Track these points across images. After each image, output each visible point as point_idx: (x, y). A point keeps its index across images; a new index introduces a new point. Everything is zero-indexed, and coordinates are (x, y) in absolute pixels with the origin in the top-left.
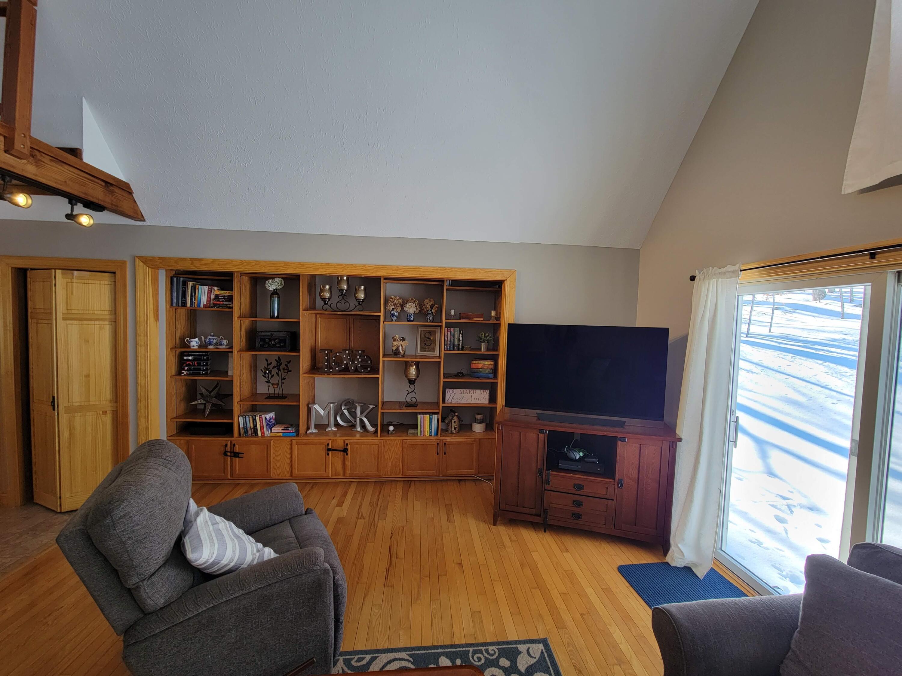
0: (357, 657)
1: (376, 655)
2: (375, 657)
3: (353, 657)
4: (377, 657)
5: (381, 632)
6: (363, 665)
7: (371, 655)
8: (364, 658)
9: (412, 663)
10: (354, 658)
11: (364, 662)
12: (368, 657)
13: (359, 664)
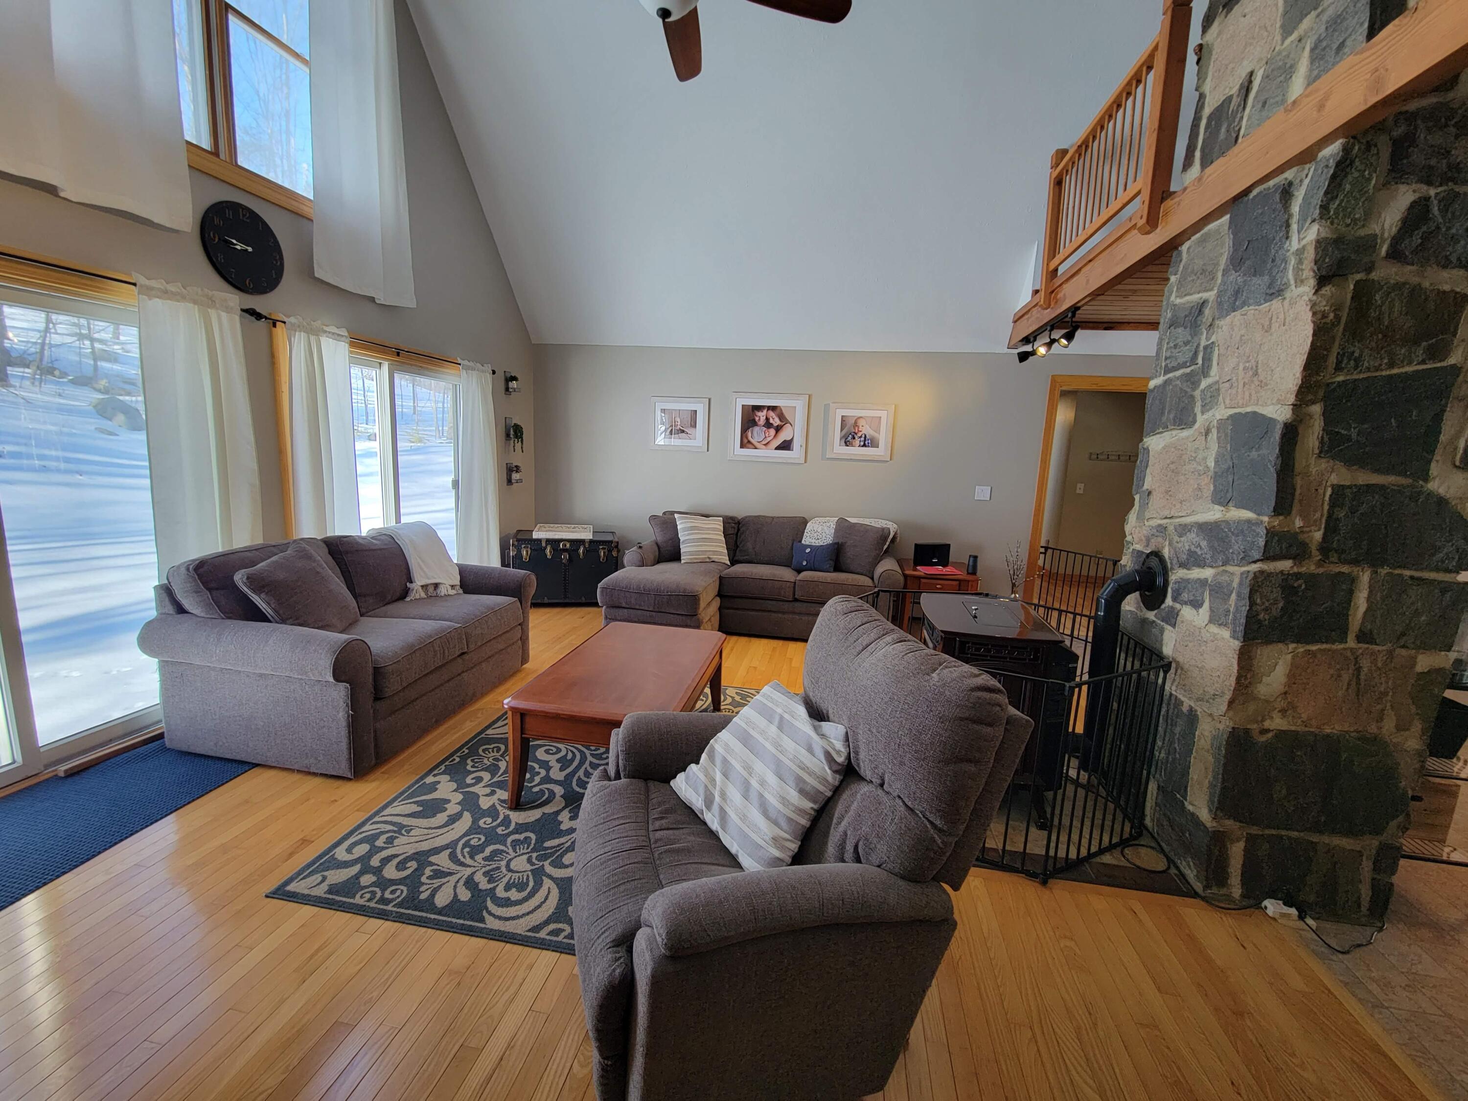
0: (560, 938)
1: (529, 934)
2: (533, 932)
3: (565, 940)
4: (529, 931)
5: (500, 978)
6: (555, 922)
7: (537, 935)
8: (551, 933)
9: (486, 908)
10: (565, 937)
11: (552, 926)
12: (543, 934)
13: (560, 926)
